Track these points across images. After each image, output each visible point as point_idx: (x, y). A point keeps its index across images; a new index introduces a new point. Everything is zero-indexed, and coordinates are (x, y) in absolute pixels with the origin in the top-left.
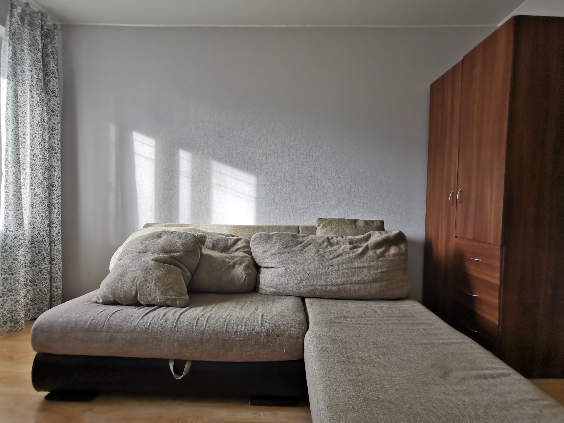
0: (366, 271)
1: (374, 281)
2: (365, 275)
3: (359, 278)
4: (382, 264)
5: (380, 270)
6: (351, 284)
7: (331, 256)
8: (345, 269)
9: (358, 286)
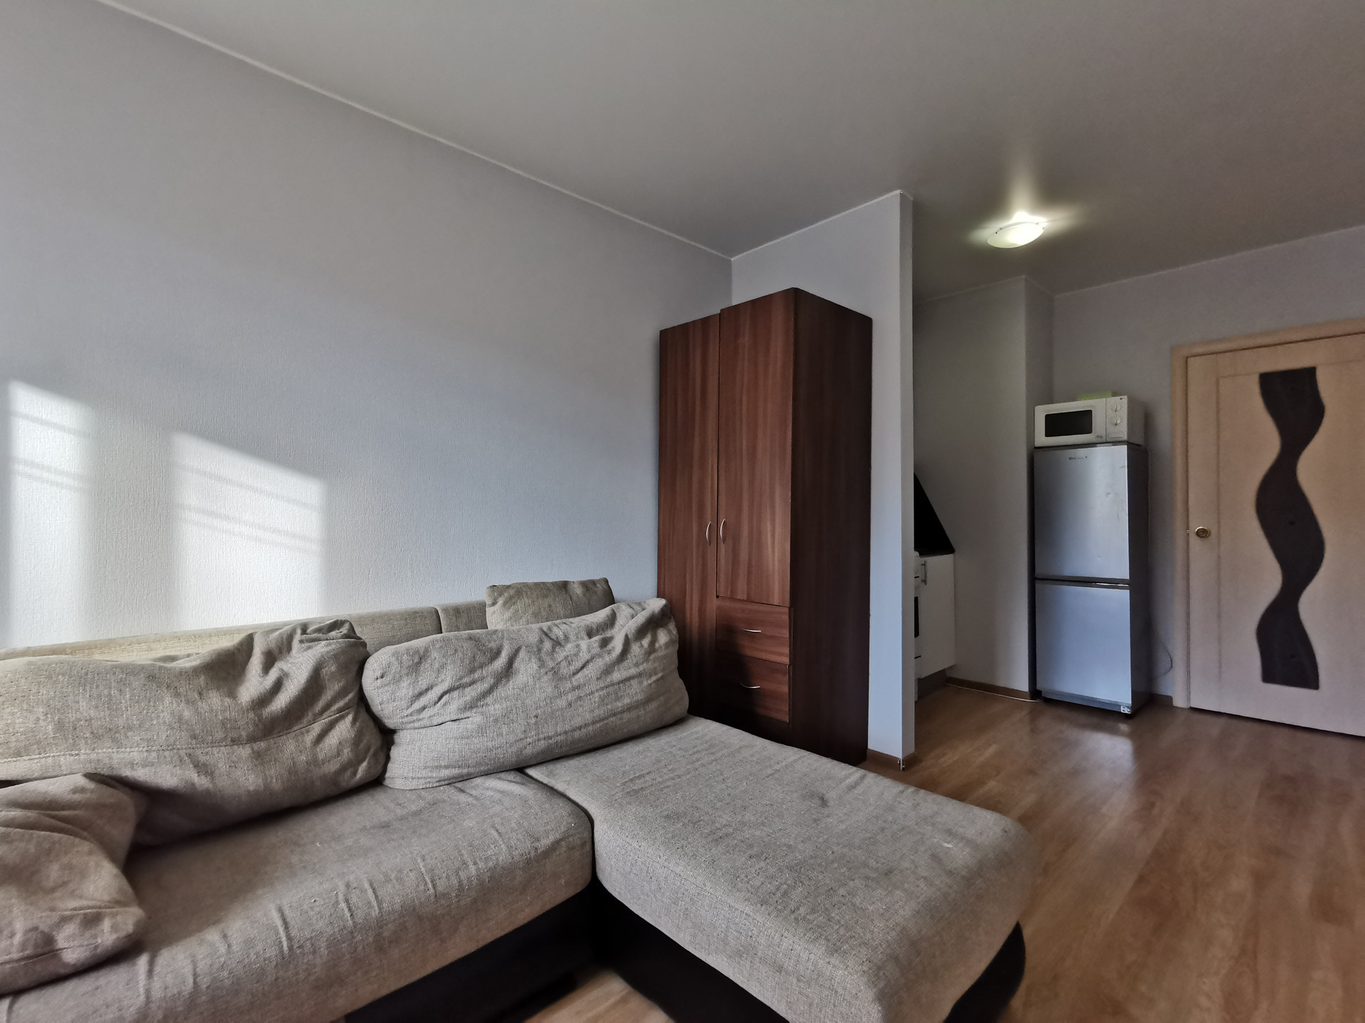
0: (634, 683)
1: (648, 700)
2: (635, 692)
3: (627, 701)
4: (655, 665)
5: (654, 678)
6: (615, 715)
7: (572, 668)
8: (602, 689)
9: (626, 716)
